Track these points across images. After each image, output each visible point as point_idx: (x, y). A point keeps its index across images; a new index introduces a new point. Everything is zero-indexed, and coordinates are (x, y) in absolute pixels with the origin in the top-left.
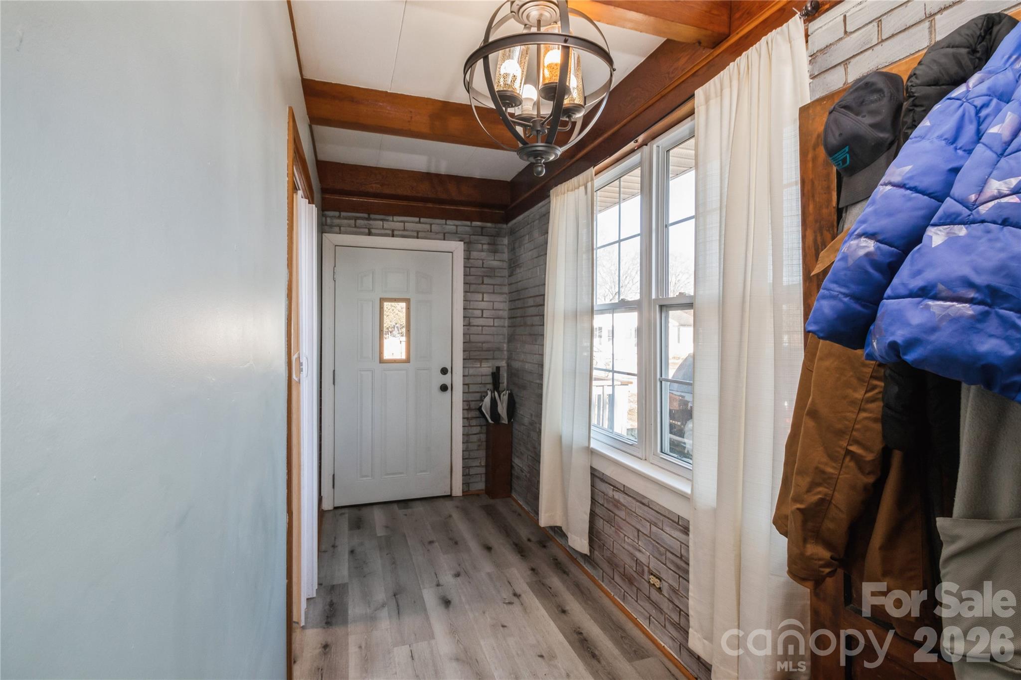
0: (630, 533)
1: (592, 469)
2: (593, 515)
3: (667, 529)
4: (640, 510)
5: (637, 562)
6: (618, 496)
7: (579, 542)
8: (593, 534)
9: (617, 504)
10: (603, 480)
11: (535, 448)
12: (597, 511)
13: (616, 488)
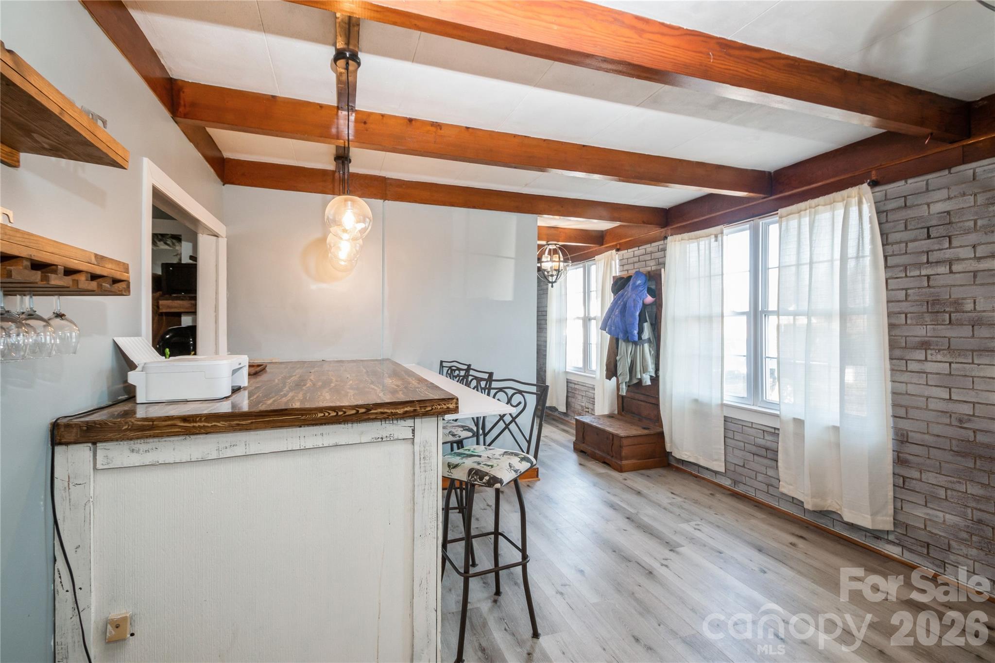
0: (580, 397)
1: (567, 379)
2: (567, 397)
3: (590, 391)
4: (583, 388)
5: (582, 406)
6: (576, 386)
7: (562, 409)
8: (568, 404)
9: (575, 389)
10: (571, 383)
11: (542, 379)
12: (569, 395)
13: (575, 384)
